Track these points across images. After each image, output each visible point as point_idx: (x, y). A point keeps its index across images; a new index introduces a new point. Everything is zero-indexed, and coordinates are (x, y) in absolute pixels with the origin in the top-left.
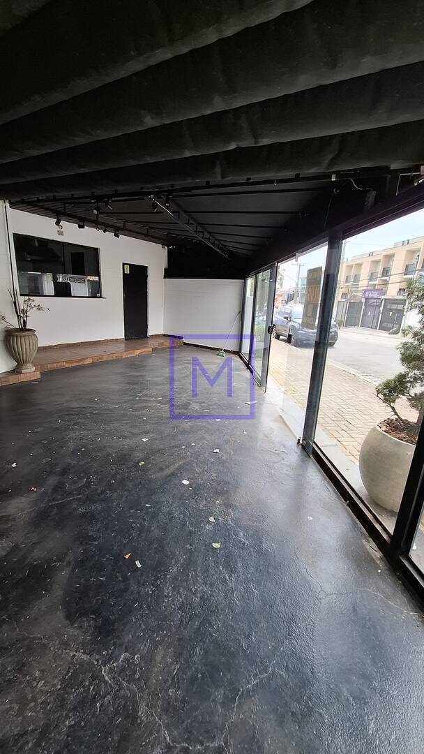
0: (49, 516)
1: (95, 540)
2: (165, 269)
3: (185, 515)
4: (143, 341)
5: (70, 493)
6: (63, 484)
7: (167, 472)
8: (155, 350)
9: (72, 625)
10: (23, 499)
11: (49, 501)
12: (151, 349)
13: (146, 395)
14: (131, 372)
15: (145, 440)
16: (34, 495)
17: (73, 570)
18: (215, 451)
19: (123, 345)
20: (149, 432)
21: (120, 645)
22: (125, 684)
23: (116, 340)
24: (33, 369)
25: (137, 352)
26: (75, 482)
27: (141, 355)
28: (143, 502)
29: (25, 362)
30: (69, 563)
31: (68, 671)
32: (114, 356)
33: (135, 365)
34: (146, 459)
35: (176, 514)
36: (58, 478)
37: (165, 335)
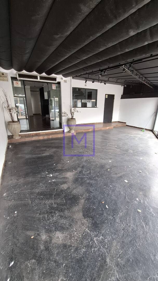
0: (78, 181)
1: (92, 193)
2: (122, 95)
3: (126, 194)
4: (110, 124)
5: (84, 175)
6: (82, 171)
7: (119, 175)
8: (114, 127)
9: (85, 219)
10: (71, 173)
11: (78, 176)
12: (113, 127)
13: (111, 144)
14: (105, 135)
15: (110, 161)
16: (74, 172)
17: (85, 200)
18: (140, 171)
19: (102, 125)
20: (112, 159)
21: (101, 233)
22: (102, 247)
23: (100, 123)
24: (74, 132)
25: (108, 128)
26: (86, 171)
27: (109, 129)
28: (109, 184)
29: (72, 129)
30: (84, 198)
31: (84, 233)
32: (99, 129)
33: (107, 133)
34: (110, 168)
35: (122, 193)
36: (81, 169)
37: (119, 122)
